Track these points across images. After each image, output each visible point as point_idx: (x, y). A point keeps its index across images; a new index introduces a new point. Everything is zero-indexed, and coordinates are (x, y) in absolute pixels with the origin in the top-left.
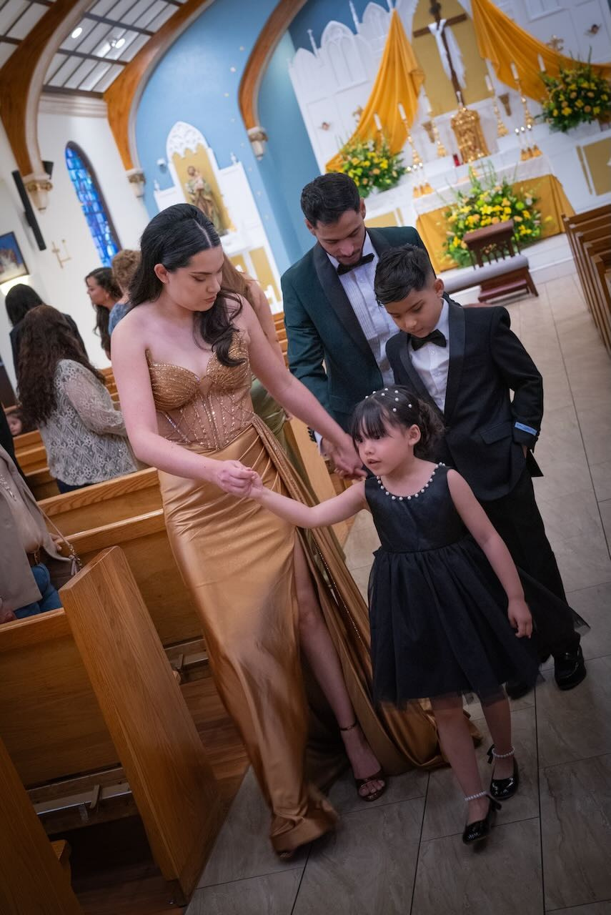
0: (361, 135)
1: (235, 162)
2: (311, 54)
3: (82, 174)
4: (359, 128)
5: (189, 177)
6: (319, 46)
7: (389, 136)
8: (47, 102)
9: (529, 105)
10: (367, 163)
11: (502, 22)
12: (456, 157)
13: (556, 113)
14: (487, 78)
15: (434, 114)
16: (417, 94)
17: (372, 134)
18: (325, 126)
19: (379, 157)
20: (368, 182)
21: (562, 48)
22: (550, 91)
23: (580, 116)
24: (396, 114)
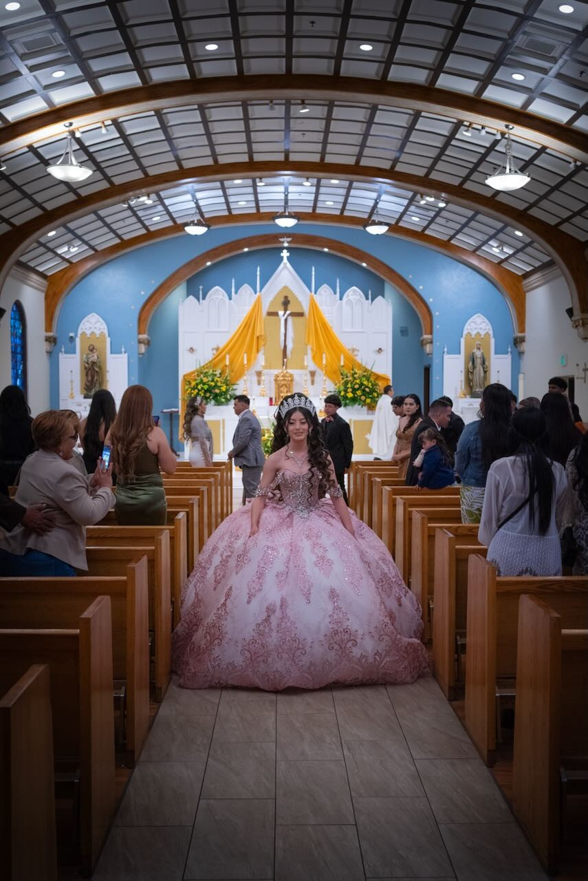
0: (213, 364)
1: (123, 353)
2: (197, 302)
3: (17, 324)
4: (214, 359)
5: (88, 351)
6: (204, 298)
7: (232, 371)
8: (16, 271)
9: (327, 383)
10: (213, 384)
11: (325, 327)
12: (271, 399)
14: (306, 357)
15: (265, 367)
16: (258, 351)
17: (221, 366)
18: (192, 350)
19: (221, 382)
20: (210, 396)
21: (357, 355)
22: (343, 379)
23: (357, 401)
24: (239, 361)
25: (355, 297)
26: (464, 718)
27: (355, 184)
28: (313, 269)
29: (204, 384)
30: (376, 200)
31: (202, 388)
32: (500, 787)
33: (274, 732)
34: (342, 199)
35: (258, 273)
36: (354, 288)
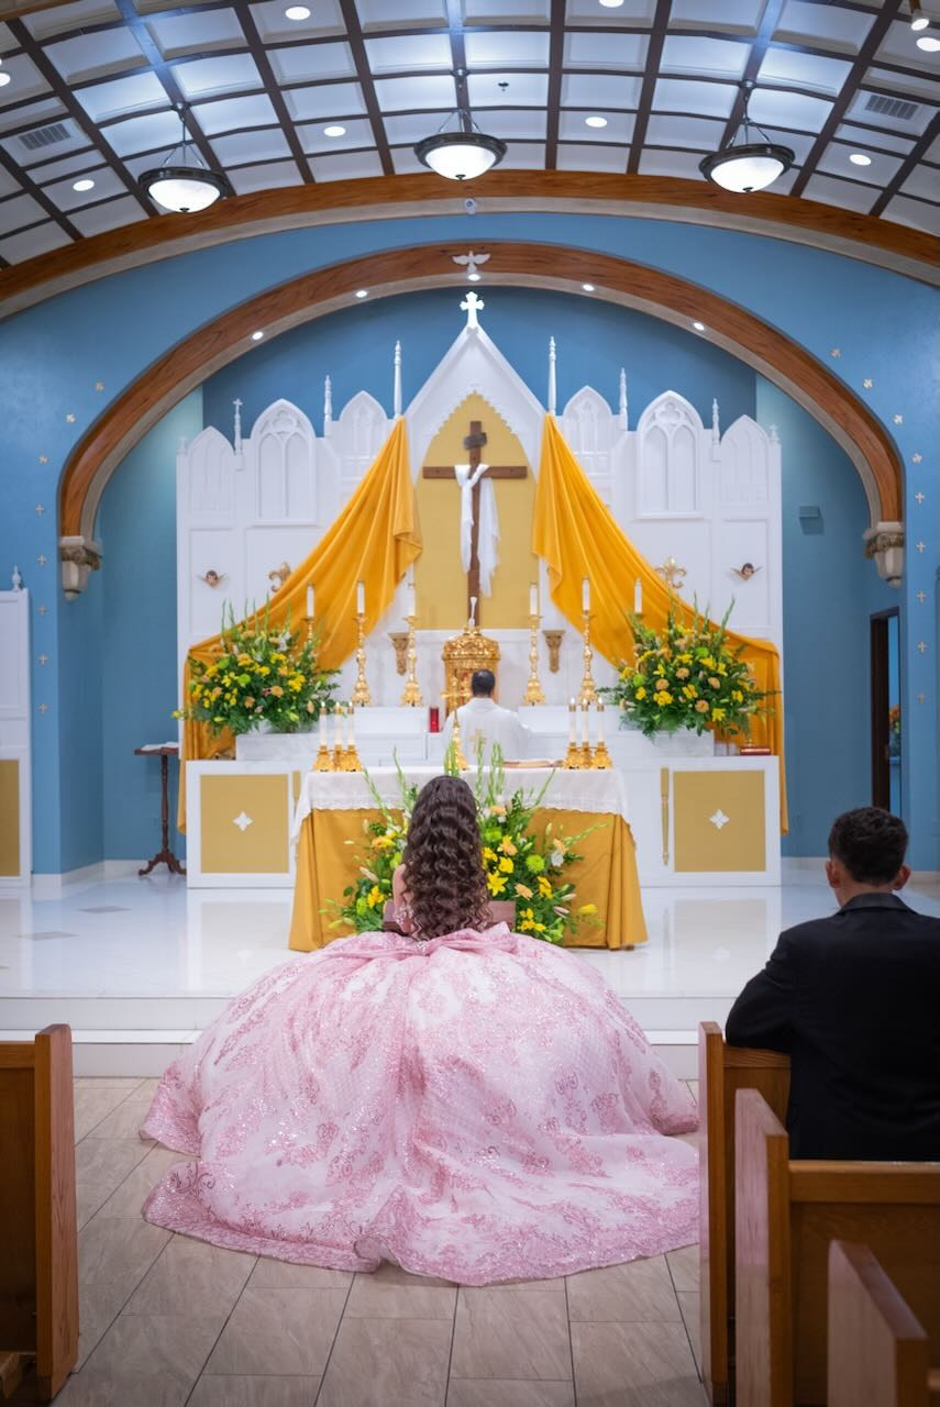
0: (271, 616)
1: (16, 587)
2: (229, 444)
4: (272, 604)
6: (246, 434)
7: (324, 634)
9: (595, 663)
10: (266, 671)
11: (586, 504)
12: (434, 714)
13: (641, 694)
14: (533, 591)
15: (418, 623)
16: (398, 577)
17: (293, 622)
18: (213, 577)
19: (291, 666)
20: (255, 705)
21: (680, 586)
22: (641, 652)
23: (684, 715)
24: (348, 600)
25: (673, 420)
28: (553, 343)
29: (241, 671)
30: (743, 85)
31: (235, 684)
34: (633, 95)
35: (397, 359)
36: (670, 393)
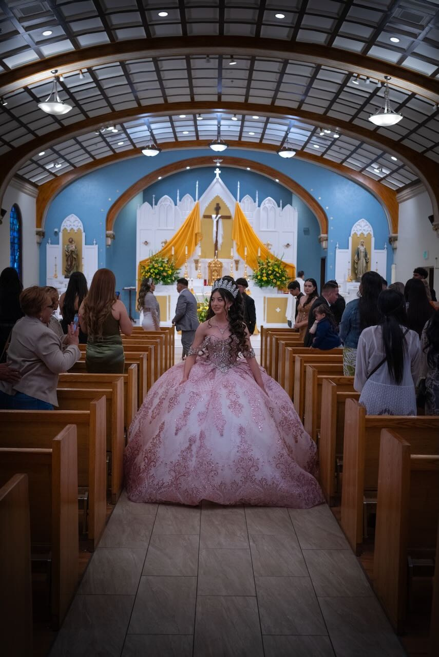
0: (162, 254)
1: (95, 244)
2: (151, 207)
3: (15, 222)
4: (163, 250)
5: (69, 243)
6: (156, 204)
7: (176, 259)
8: (14, 181)
9: (247, 269)
10: (162, 269)
11: (247, 226)
12: (205, 281)
13: (259, 277)
14: (232, 249)
15: (201, 257)
16: (196, 245)
17: (168, 255)
19: (168, 268)
20: (159, 278)
21: (270, 249)
22: (260, 266)
23: (270, 283)
24: (183, 250)
25: (270, 205)
26: (340, 520)
27: (271, 120)
28: (239, 183)
29: (155, 269)
30: (286, 132)
31: (154, 272)
32: (365, 571)
33: (198, 527)
34: (261, 131)
35: (197, 186)
36: (269, 198)
